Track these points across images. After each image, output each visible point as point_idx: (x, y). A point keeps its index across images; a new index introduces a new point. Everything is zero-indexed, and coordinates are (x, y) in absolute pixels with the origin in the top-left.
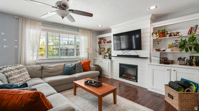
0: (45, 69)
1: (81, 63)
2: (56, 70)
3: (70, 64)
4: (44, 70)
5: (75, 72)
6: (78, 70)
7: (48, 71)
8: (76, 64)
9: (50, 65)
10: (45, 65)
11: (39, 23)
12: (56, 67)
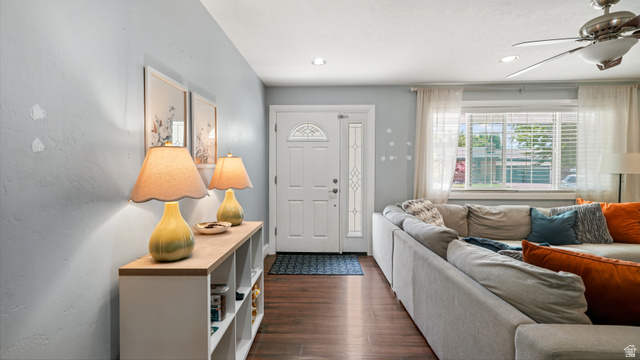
0: (476, 216)
1: (599, 208)
2: (507, 224)
3: (548, 210)
4: (473, 220)
5: (577, 238)
6: (590, 232)
7: (486, 223)
8: (576, 212)
9: (488, 208)
10: (475, 206)
11: (457, 94)
12: (505, 214)
